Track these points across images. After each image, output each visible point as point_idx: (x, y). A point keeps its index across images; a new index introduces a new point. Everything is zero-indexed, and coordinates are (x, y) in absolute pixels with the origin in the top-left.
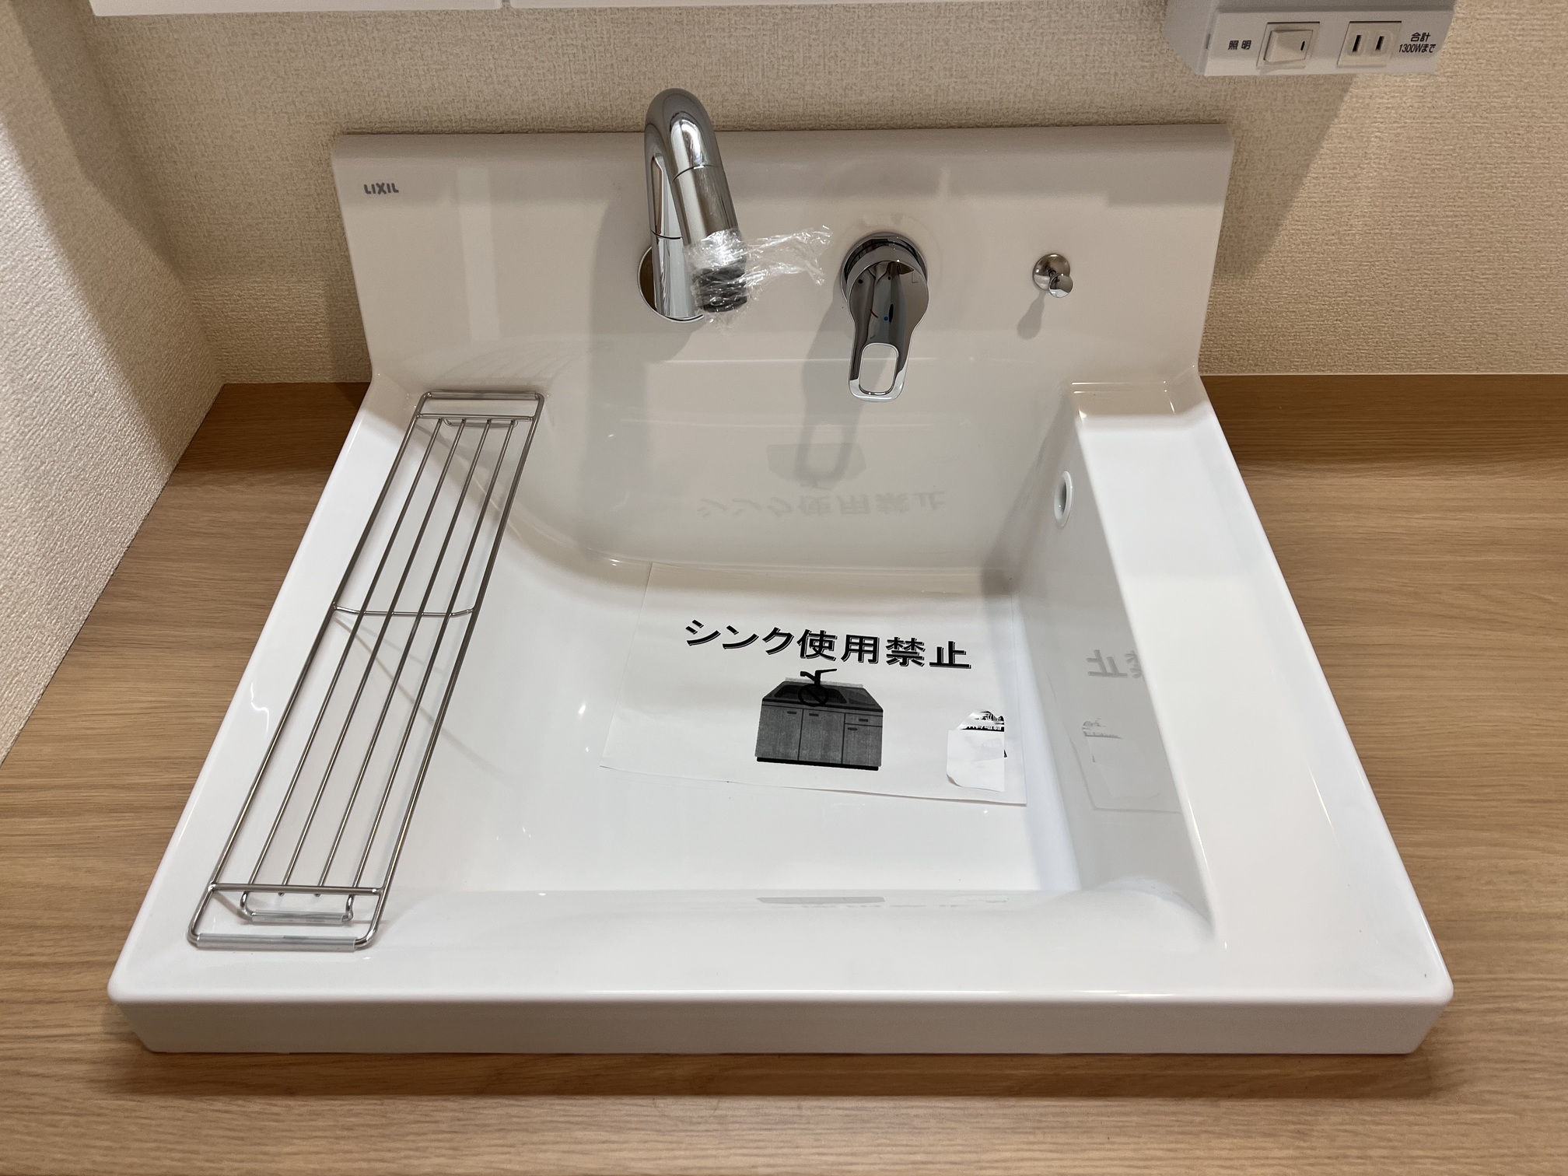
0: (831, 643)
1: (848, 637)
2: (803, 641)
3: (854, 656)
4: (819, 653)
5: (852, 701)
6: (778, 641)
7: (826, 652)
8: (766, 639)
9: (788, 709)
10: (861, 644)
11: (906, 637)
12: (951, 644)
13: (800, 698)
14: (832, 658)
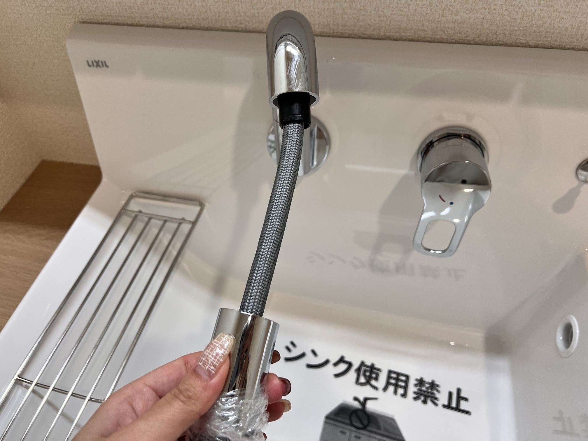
0: (377, 375)
1: (390, 372)
2: (358, 370)
3: (391, 388)
4: (368, 382)
5: (386, 430)
6: (343, 367)
7: (373, 382)
8: (336, 364)
9: (341, 429)
10: (397, 379)
11: (428, 379)
12: (459, 391)
13: (350, 420)
14: (376, 388)
